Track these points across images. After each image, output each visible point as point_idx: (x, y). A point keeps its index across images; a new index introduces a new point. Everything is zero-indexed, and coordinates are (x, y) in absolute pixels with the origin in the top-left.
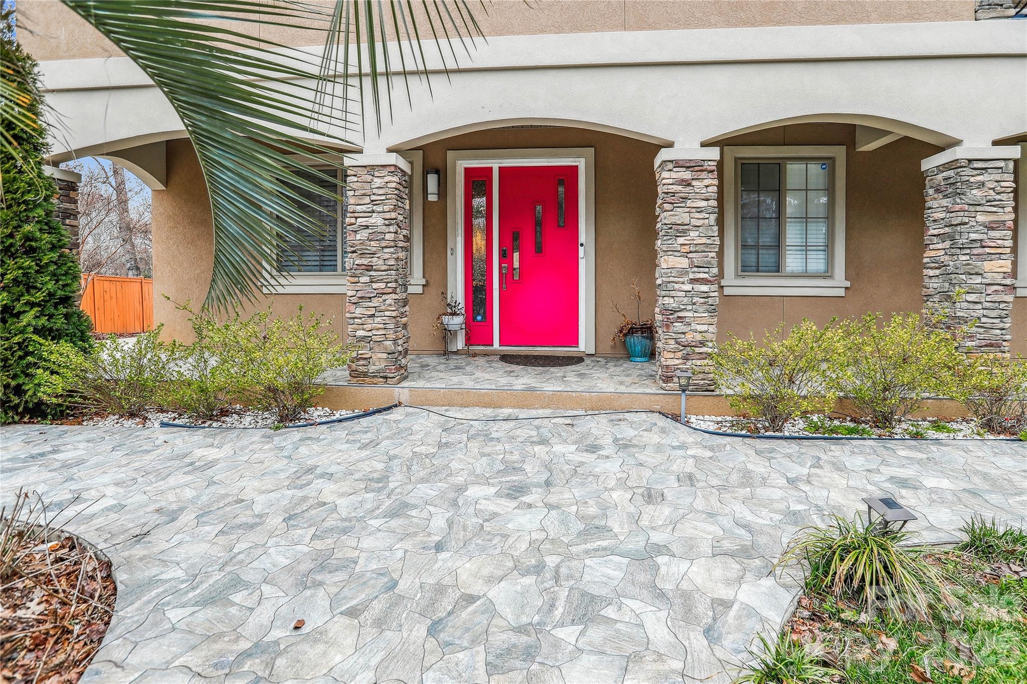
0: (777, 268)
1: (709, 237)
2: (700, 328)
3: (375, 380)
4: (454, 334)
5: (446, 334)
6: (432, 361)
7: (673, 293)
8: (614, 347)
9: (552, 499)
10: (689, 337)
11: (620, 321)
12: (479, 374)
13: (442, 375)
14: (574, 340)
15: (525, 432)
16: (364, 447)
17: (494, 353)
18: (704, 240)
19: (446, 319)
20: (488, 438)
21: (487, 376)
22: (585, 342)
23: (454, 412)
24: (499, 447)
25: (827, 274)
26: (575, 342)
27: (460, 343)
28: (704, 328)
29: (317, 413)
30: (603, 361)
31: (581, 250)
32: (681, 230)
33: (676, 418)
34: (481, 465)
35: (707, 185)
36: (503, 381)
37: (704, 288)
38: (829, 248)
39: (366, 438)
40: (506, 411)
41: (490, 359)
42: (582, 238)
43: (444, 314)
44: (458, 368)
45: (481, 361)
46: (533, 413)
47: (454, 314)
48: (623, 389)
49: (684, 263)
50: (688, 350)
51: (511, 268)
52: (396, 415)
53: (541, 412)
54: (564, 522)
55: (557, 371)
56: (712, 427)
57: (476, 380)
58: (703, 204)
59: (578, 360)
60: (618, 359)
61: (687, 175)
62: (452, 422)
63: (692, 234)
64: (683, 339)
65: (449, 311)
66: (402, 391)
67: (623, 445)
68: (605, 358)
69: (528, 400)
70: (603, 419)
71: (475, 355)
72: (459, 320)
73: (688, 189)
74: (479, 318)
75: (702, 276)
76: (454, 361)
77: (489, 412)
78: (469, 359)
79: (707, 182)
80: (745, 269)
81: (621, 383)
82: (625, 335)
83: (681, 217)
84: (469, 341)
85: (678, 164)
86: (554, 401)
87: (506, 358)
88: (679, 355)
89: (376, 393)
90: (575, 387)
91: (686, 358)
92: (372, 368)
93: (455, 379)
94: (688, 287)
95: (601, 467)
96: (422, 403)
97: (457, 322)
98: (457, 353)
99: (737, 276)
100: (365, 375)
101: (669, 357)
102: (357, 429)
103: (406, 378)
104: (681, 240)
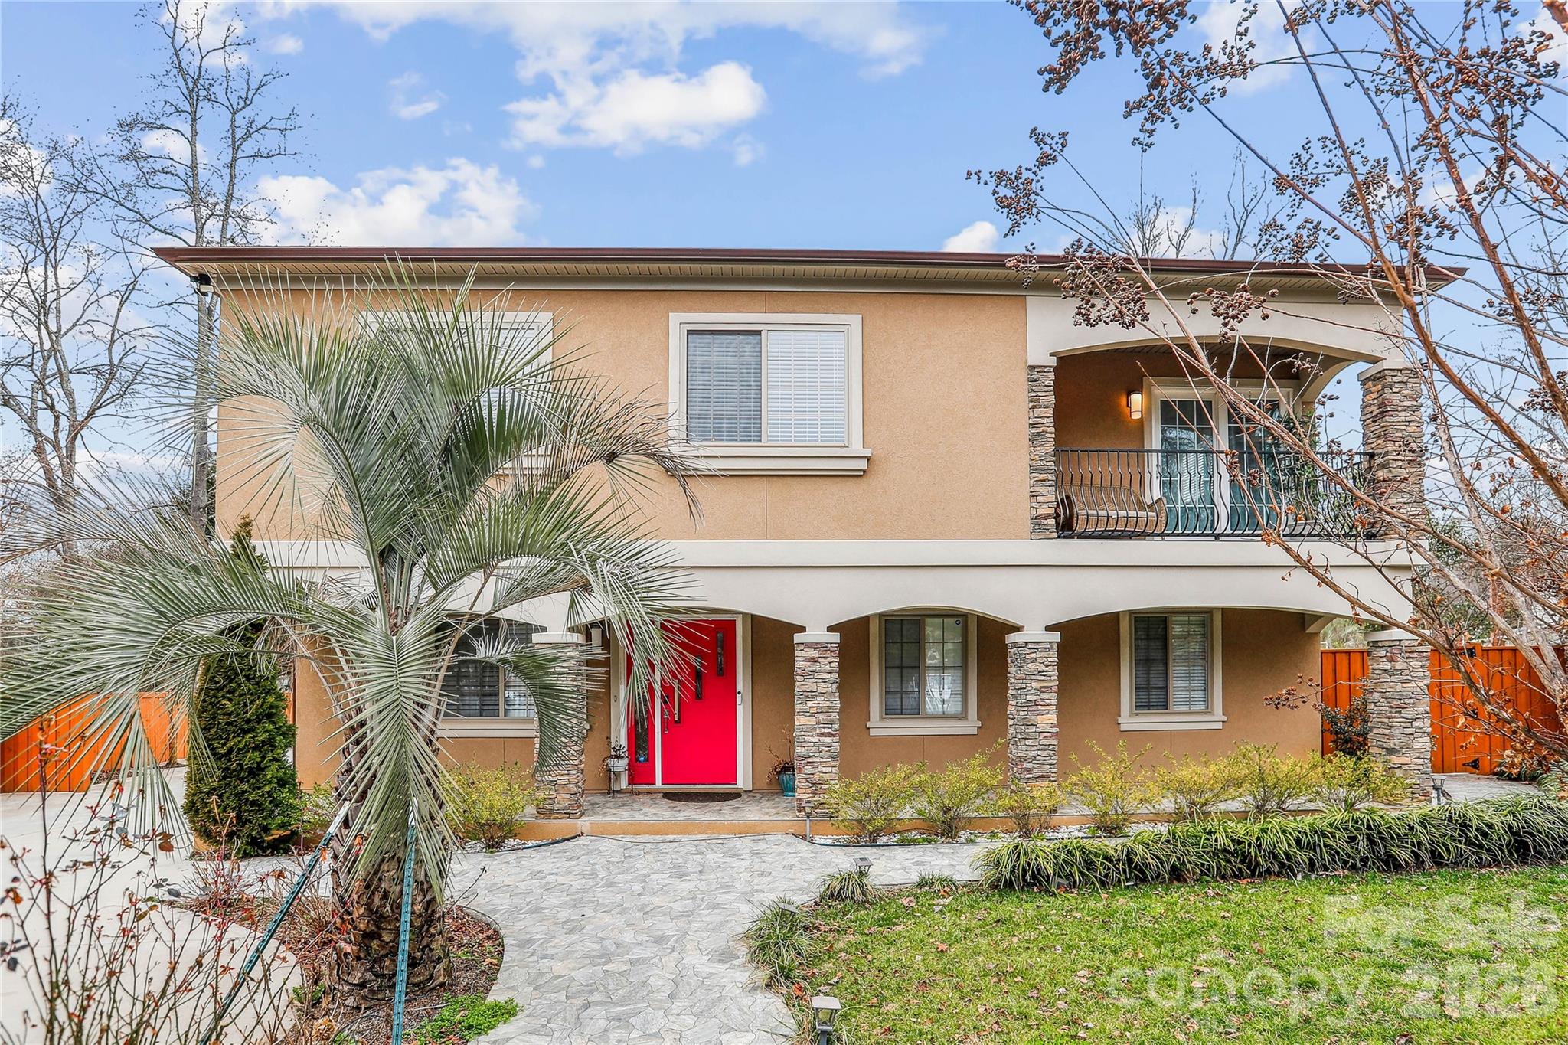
0: (917, 712)
1: (832, 701)
2: (824, 770)
3: (559, 816)
4: (618, 775)
5: (610, 776)
6: (600, 800)
7: (804, 744)
8: (770, 784)
9: (703, 877)
10: (817, 777)
11: (775, 762)
12: (645, 810)
13: (613, 811)
14: (732, 778)
15: (688, 848)
16: (568, 860)
17: (657, 792)
18: (828, 704)
19: (611, 762)
20: (659, 852)
21: (654, 811)
22: (743, 778)
23: (628, 838)
24: (668, 857)
25: (963, 715)
26: (734, 780)
27: (624, 783)
28: (829, 770)
29: (512, 842)
30: (758, 796)
31: (739, 697)
32: (809, 696)
33: (804, 838)
34: (657, 866)
35: (831, 662)
36: (668, 814)
37: (828, 740)
38: (964, 693)
39: (569, 855)
40: (671, 837)
41: (654, 796)
42: (739, 687)
43: (610, 757)
44: (624, 805)
45: (646, 799)
46: (694, 837)
47: (618, 757)
48: (767, 818)
49: (812, 721)
50: (816, 787)
51: (672, 714)
52: (581, 841)
53: (699, 837)
54: (709, 885)
55: (715, 805)
56: (830, 842)
57: (645, 815)
58: (828, 676)
59: (737, 795)
60: (773, 794)
61: (815, 654)
62: (630, 845)
63: (818, 698)
64: (812, 779)
65: (613, 753)
66: (584, 824)
67: (754, 853)
68: (762, 793)
69: (687, 828)
70: (747, 840)
71: (639, 793)
72: (624, 762)
73: (815, 665)
74: (642, 759)
75: (826, 731)
76: (620, 799)
77: (657, 837)
78: (634, 797)
79: (830, 659)
80: (889, 711)
81: (767, 814)
82: (779, 773)
83: (811, 685)
84: (631, 781)
85: (808, 646)
86: (711, 828)
87: (667, 796)
88: (809, 790)
89: (560, 826)
90: (727, 817)
91: (814, 793)
92: (557, 807)
93: (627, 814)
94: (816, 739)
95: (736, 864)
96: (600, 832)
97: (621, 765)
98: (620, 792)
99: (882, 719)
100: (551, 811)
101: (803, 793)
102: (556, 850)
103: (582, 814)
104: (810, 704)
